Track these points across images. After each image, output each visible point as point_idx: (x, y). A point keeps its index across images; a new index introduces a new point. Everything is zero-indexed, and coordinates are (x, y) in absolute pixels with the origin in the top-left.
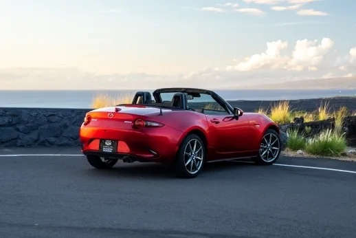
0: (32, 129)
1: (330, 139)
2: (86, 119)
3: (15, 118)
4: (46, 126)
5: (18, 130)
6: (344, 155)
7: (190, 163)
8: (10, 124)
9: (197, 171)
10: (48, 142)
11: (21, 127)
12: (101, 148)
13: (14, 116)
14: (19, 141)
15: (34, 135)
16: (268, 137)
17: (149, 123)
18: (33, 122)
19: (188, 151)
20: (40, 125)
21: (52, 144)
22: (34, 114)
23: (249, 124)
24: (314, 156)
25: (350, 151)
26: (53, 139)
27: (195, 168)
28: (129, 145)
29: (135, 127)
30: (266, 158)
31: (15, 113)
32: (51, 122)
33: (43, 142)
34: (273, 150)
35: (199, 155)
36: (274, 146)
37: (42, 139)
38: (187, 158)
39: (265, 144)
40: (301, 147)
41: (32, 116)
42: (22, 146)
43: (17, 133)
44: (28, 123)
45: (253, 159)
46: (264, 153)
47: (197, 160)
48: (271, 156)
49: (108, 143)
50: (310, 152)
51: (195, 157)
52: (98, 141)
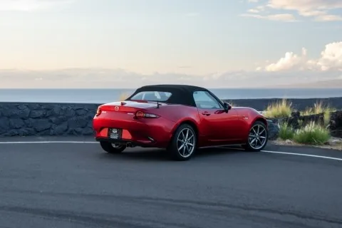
0: (63, 121)
1: (313, 130)
2: (98, 112)
3: (48, 112)
4: (74, 118)
5: (51, 121)
6: (327, 144)
7: (183, 148)
8: (44, 117)
9: (189, 155)
10: (76, 132)
11: (53, 119)
12: (109, 135)
13: (48, 110)
14: (52, 131)
15: (64, 126)
16: (256, 128)
17: (148, 115)
18: (63, 115)
19: (181, 138)
20: (70, 117)
21: (79, 133)
22: (64, 108)
23: (238, 118)
24: (300, 145)
25: (334, 141)
26: (79, 129)
27: (187, 152)
28: (132, 132)
29: (136, 118)
30: (254, 146)
31: (48, 107)
32: (78, 115)
33: (71, 131)
34: (261, 139)
35: (191, 141)
36: (262, 135)
37: (71, 129)
38: (180, 144)
39: (254, 133)
40: (289, 136)
41: (62, 109)
42: (54, 135)
43: (50, 124)
44: (59, 115)
45: (243, 146)
46: (253, 141)
47: (189, 146)
48: (259, 144)
49: (115, 131)
50: (297, 141)
51: (187, 143)
52: (107, 129)
